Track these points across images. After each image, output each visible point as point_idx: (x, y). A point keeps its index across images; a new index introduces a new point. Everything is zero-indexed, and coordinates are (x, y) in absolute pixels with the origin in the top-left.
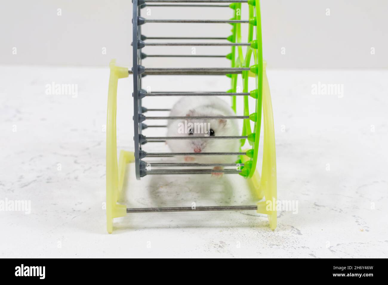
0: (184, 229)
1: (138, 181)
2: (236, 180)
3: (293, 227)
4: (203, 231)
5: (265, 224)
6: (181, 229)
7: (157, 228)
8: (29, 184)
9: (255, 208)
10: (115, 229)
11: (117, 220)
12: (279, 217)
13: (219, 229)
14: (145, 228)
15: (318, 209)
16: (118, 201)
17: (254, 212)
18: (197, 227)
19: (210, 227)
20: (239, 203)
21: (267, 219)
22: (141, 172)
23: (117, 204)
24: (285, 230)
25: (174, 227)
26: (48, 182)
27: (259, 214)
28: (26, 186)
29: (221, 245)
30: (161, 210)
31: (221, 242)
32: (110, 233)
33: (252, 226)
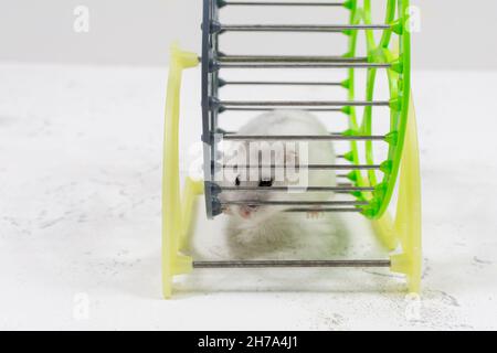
0: (279, 294)
1: (210, 221)
2: (356, 222)
3: (444, 294)
4: (307, 296)
5: (400, 288)
6: (275, 294)
7: (239, 291)
8: (54, 223)
9: (388, 264)
10: (176, 292)
11: (178, 279)
12: (423, 277)
13: (332, 295)
14: (220, 291)
15: (481, 267)
16: (180, 250)
17: (386, 270)
18: (298, 291)
19: (319, 291)
20: (360, 256)
21: (404, 281)
22: (215, 208)
23: (179, 254)
24: (433, 297)
25: (264, 291)
26: (80, 221)
27: (392, 273)
28: (49, 225)
29: (336, 319)
30: (245, 264)
31: (336, 315)
32: (167, 298)
33: (382, 291)
